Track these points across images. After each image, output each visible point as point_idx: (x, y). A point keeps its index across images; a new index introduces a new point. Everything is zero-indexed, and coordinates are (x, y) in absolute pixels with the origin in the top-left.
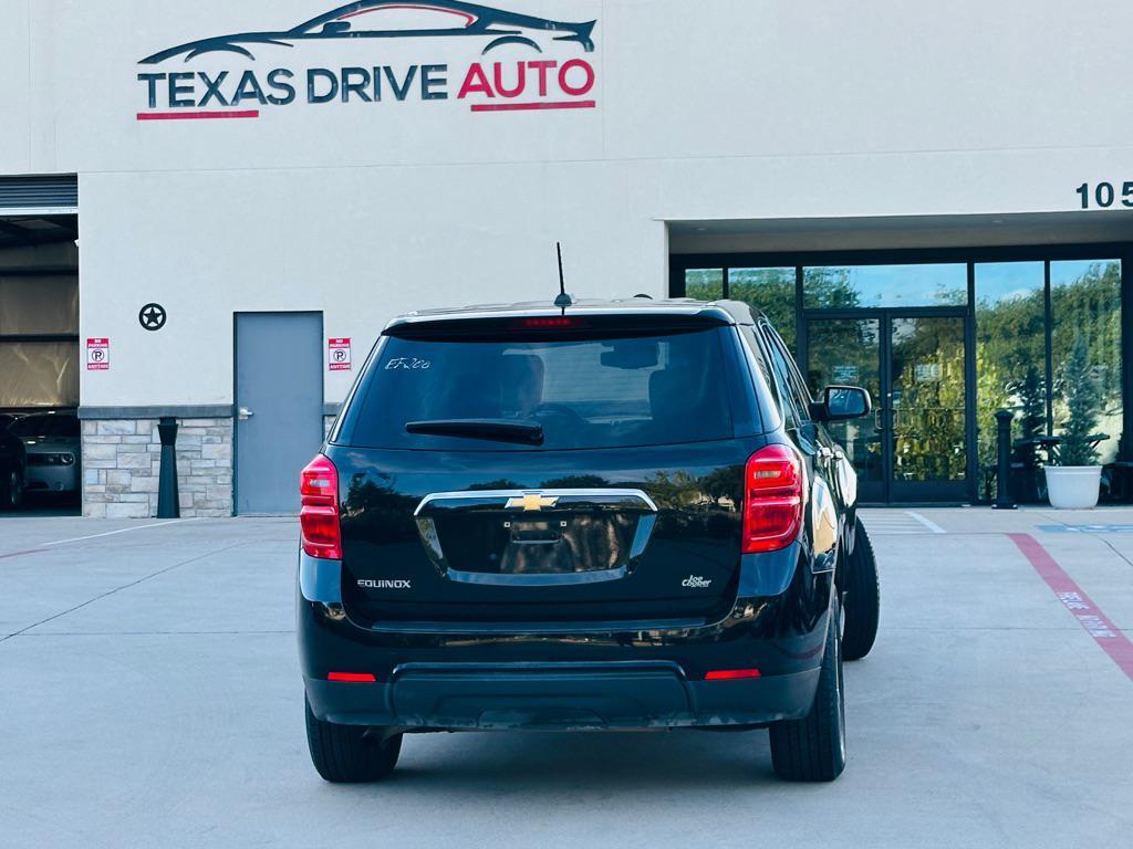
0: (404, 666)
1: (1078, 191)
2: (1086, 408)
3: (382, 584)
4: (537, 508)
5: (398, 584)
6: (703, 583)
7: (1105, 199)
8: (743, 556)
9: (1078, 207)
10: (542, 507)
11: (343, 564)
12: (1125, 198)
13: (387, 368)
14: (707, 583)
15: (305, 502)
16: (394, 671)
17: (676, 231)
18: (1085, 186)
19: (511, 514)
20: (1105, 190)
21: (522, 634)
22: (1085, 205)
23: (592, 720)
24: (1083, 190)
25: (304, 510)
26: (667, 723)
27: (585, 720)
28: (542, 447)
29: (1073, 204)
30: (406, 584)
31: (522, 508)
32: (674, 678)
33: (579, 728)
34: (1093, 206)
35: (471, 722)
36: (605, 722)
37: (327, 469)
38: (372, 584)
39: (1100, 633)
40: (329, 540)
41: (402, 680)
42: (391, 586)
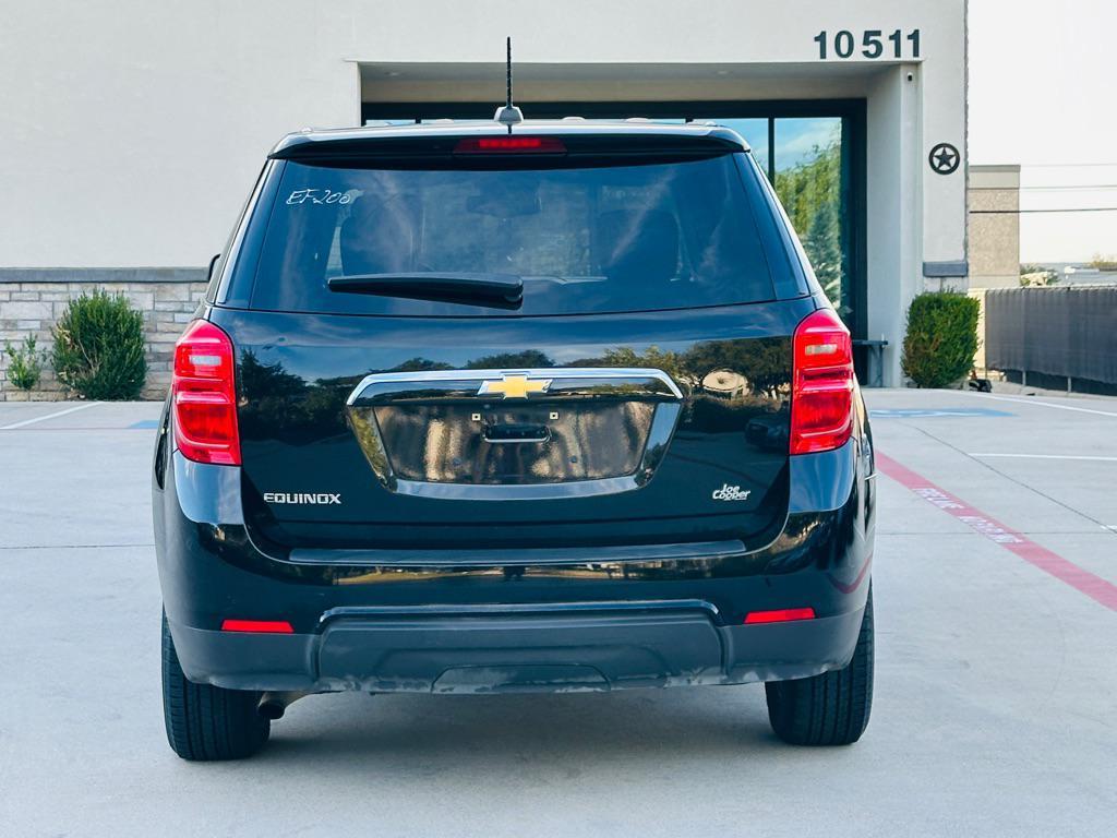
0: (333, 612)
1: (816, 39)
2: (829, 279)
3: (299, 498)
4: (523, 394)
5: (323, 498)
6: (740, 495)
7: (844, 50)
8: (791, 458)
9: (816, 58)
10: (529, 394)
11: (243, 473)
12: (866, 48)
13: (289, 202)
14: (745, 494)
15: (181, 387)
16: (322, 619)
17: (370, 75)
18: (823, 34)
19: (485, 403)
20: (844, 39)
21: (493, 567)
22: (823, 55)
23: (591, 679)
24: (821, 38)
25: (181, 397)
26: (689, 681)
27: (581, 680)
28: (520, 312)
29: (811, 54)
30: (335, 499)
31: (501, 394)
32: (707, 622)
33: (571, 690)
34: (832, 56)
35: (424, 685)
36: (607, 682)
37: (216, 341)
38: (285, 498)
39: (1001, 538)
40: (220, 438)
41: (332, 629)
42: (313, 502)
